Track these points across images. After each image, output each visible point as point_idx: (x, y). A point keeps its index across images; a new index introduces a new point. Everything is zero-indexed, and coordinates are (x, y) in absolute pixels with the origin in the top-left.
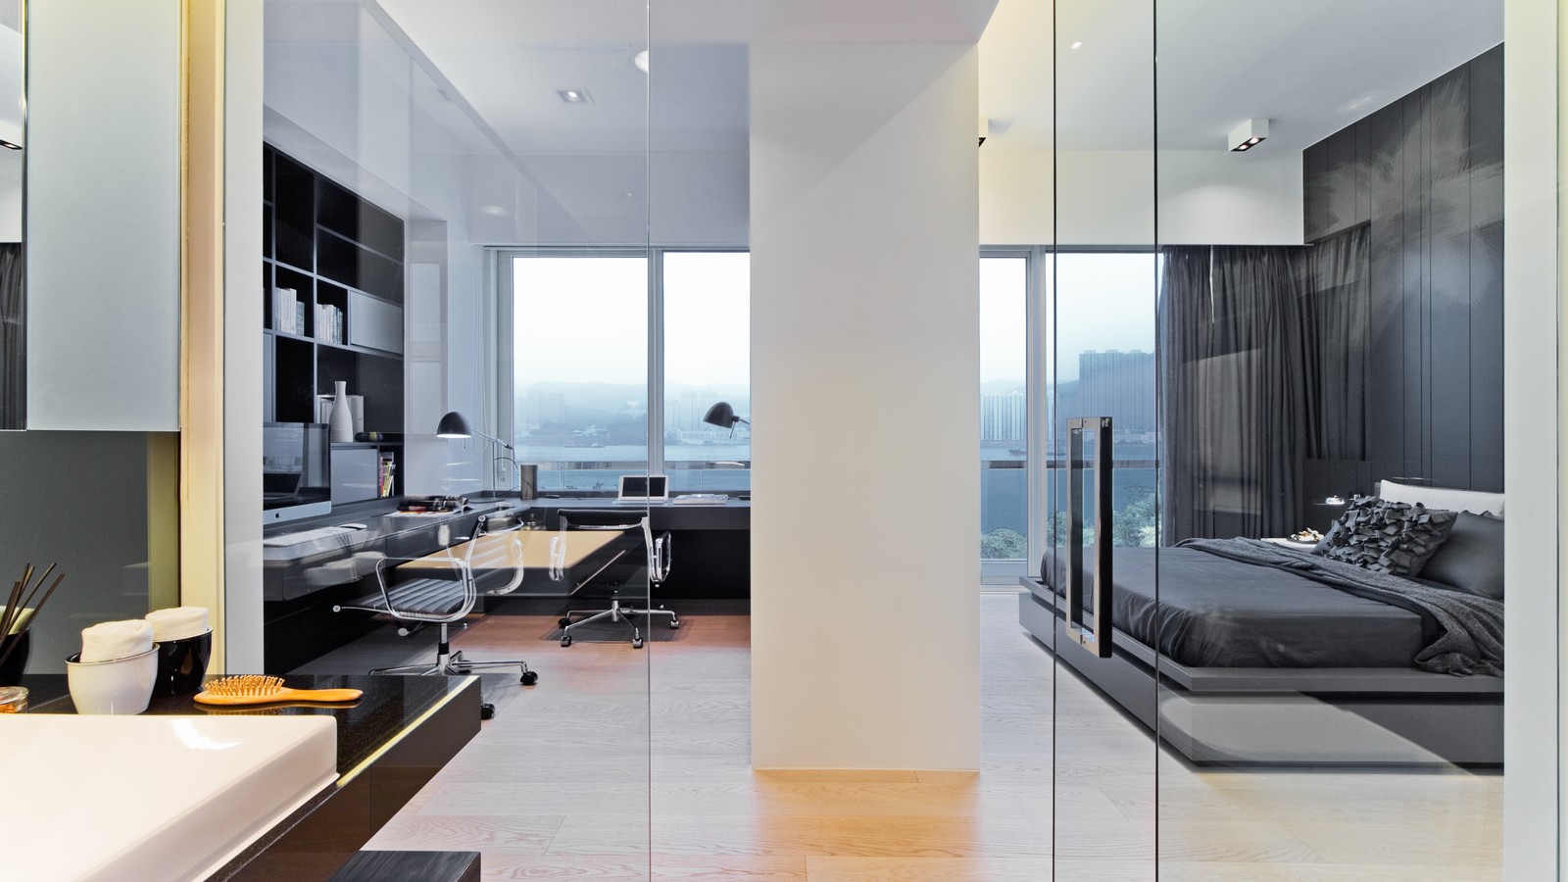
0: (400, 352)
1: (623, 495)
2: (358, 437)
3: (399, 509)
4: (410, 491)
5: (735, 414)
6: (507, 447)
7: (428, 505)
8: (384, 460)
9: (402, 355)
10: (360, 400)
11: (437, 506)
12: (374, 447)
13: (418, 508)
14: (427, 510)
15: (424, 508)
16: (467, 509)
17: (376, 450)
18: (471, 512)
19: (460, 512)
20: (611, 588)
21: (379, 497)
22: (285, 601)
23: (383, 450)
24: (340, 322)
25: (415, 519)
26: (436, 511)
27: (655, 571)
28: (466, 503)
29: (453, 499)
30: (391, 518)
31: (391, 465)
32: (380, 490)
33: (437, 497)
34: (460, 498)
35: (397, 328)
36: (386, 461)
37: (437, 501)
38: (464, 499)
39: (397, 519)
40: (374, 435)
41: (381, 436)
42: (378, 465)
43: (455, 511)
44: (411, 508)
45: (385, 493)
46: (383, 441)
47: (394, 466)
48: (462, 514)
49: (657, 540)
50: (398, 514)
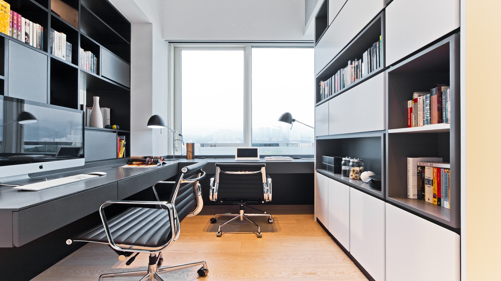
0: (129, 87)
1: (238, 157)
2: (106, 127)
3: (127, 164)
4: (133, 155)
5: (293, 118)
6: (180, 135)
7: (143, 161)
8: (120, 140)
9: (129, 88)
10: (108, 110)
11: (148, 162)
12: (115, 132)
13: (138, 163)
14: (143, 164)
15: (141, 163)
16: (164, 163)
17: (115, 134)
18: (166, 165)
19: (160, 165)
20: (240, 203)
21: (117, 157)
22: (15, 248)
23: (120, 134)
24: (95, 62)
25: (136, 168)
26: (148, 164)
27: (268, 196)
28: (163, 160)
29: (157, 158)
30: (124, 168)
31: (123, 142)
32: (118, 154)
33: (148, 157)
34: (161, 157)
35: (127, 74)
36: (121, 140)
37: (148, 159)
38: (162, 158)
39: (127, 169)
40: (115, 126)
41: (118, 127)
42: (117, 141)
43: (158, 164)
44: (134, 163)
45: (121, 156)
46: (119, 129)
47: (125, 143)
48: (161, 166)
49: (268, 179)
50: (127, 166)
